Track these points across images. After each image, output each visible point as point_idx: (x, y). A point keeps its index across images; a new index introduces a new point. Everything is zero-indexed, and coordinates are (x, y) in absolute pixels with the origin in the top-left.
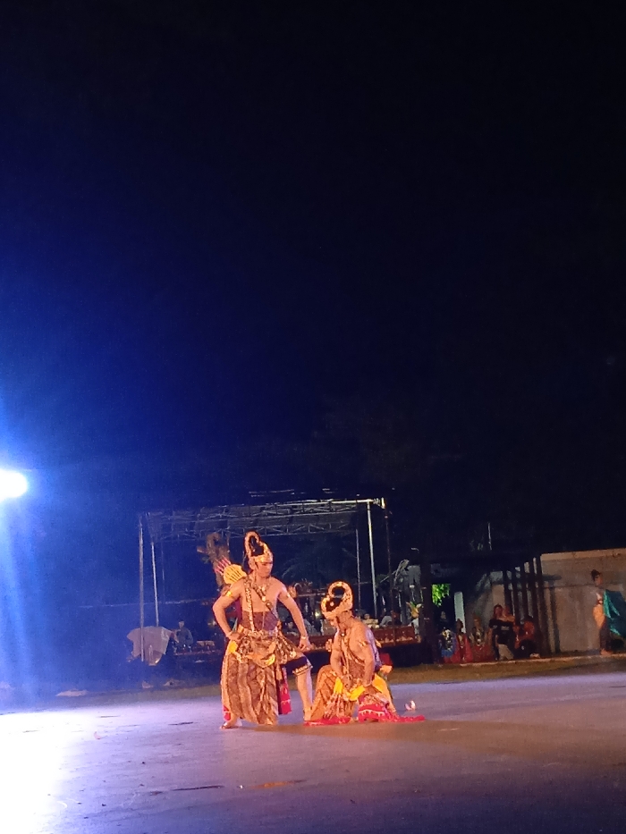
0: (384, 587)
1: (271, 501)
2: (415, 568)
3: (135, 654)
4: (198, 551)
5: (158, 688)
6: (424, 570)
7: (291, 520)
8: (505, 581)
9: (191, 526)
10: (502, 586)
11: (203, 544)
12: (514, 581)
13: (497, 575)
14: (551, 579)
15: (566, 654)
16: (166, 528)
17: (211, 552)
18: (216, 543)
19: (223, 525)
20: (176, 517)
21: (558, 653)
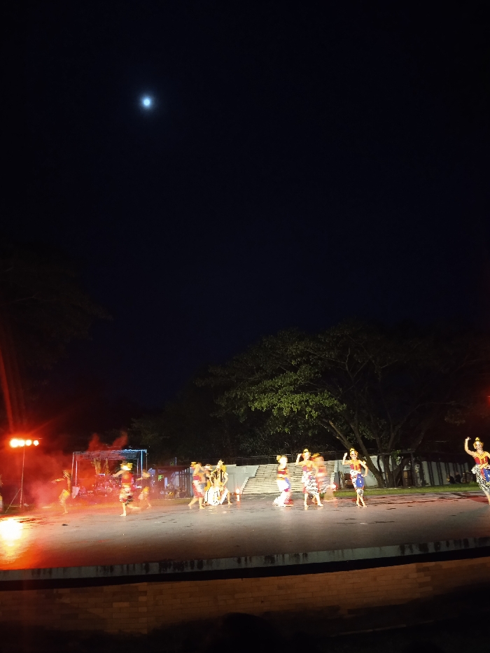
1: (113, 449)
2: (154, 471)
4: (91, 463)
6: (157, 471)
8: (179, 475)
9: (90, 456)
10: (178, 476)
11: (92, 461)
12: (182, 475)
13: (177, 473)
18: (97, 461)
20: (84, 454)
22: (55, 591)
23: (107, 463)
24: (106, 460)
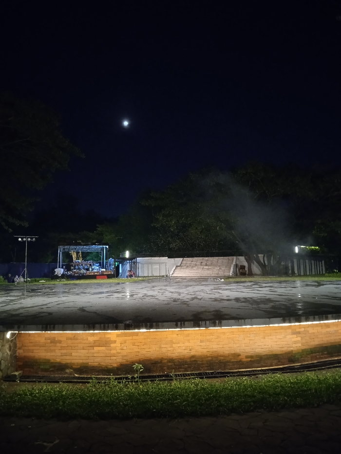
0: (106, 263)
1: (85, 245)
2: (113, 259)
3: (56, 273)
4: (70, 253)
5: (60, 281)
6: (115, 260)
7: (89, 249)
10: (129, 264)
12: (132, 263)
13: (128, 262)
14: (138, 263)
15: (140, 277)
16: (64, 249)
17: (72, 253)
19: (75, 249)
20: (66, 247)
21: (139, 277)
23: (80, 253)
24: (80, 251)
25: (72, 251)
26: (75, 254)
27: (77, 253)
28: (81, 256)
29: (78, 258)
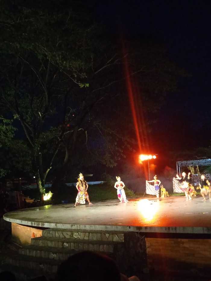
1: (201, 159)
4: (188, 168)
7: (205, 163)
9: (186, 164)
11: (189, 167)
16: (182, 164)
17: (190, 168)
19: (192, 164)
20: (183, 162)
22: (179, 240)
23: (198, 168)
24: (197, 166)
25: (190, 166)
26: (193, 169)
27: (195, 168)
28: (198, 170)
29: (196, 173)
